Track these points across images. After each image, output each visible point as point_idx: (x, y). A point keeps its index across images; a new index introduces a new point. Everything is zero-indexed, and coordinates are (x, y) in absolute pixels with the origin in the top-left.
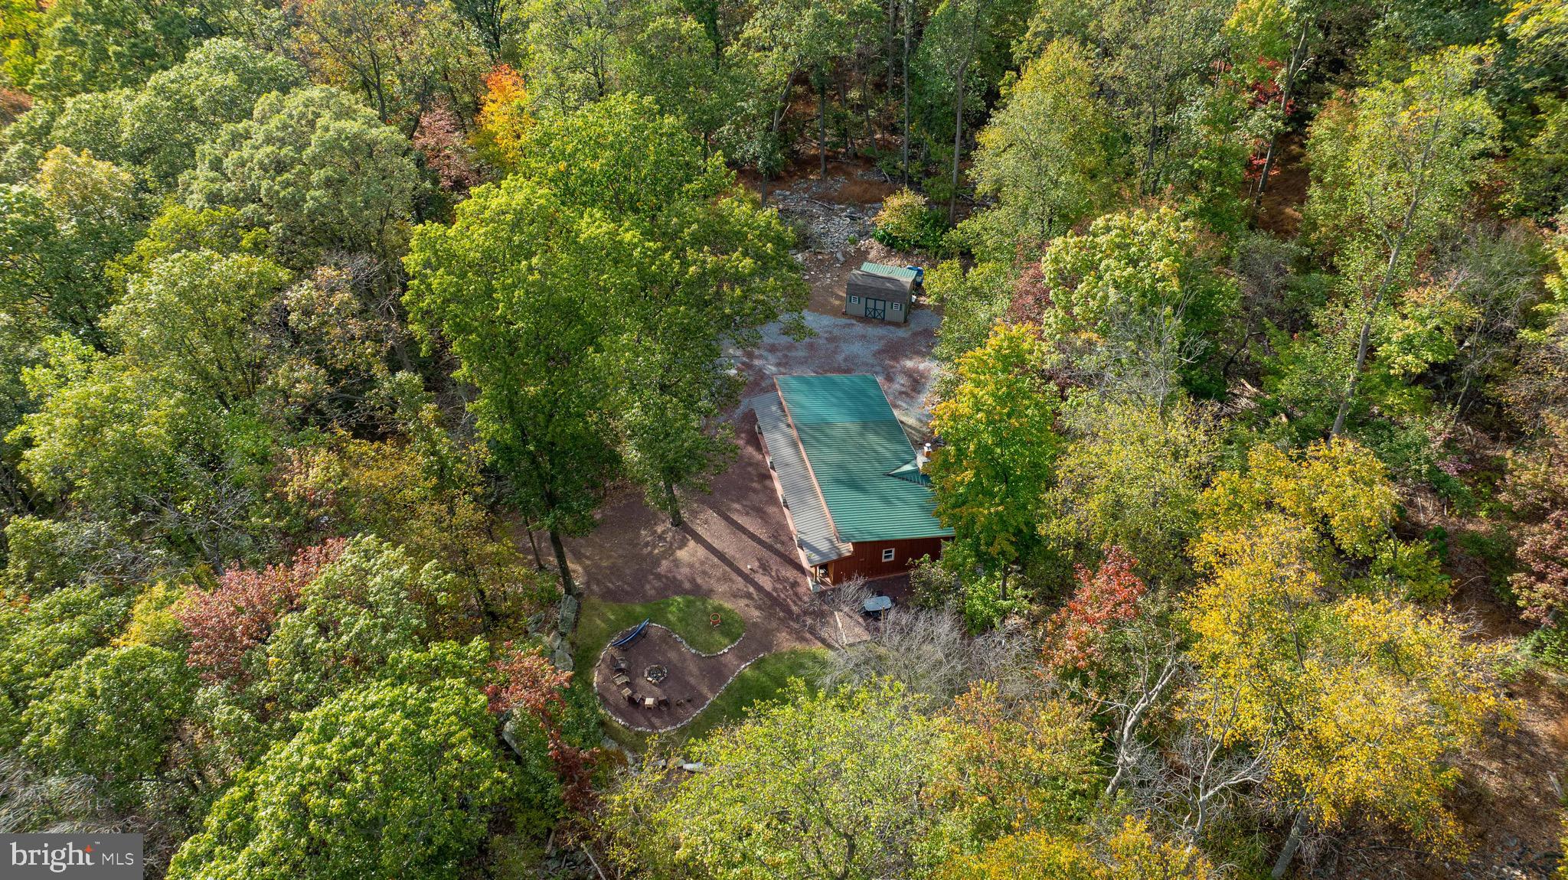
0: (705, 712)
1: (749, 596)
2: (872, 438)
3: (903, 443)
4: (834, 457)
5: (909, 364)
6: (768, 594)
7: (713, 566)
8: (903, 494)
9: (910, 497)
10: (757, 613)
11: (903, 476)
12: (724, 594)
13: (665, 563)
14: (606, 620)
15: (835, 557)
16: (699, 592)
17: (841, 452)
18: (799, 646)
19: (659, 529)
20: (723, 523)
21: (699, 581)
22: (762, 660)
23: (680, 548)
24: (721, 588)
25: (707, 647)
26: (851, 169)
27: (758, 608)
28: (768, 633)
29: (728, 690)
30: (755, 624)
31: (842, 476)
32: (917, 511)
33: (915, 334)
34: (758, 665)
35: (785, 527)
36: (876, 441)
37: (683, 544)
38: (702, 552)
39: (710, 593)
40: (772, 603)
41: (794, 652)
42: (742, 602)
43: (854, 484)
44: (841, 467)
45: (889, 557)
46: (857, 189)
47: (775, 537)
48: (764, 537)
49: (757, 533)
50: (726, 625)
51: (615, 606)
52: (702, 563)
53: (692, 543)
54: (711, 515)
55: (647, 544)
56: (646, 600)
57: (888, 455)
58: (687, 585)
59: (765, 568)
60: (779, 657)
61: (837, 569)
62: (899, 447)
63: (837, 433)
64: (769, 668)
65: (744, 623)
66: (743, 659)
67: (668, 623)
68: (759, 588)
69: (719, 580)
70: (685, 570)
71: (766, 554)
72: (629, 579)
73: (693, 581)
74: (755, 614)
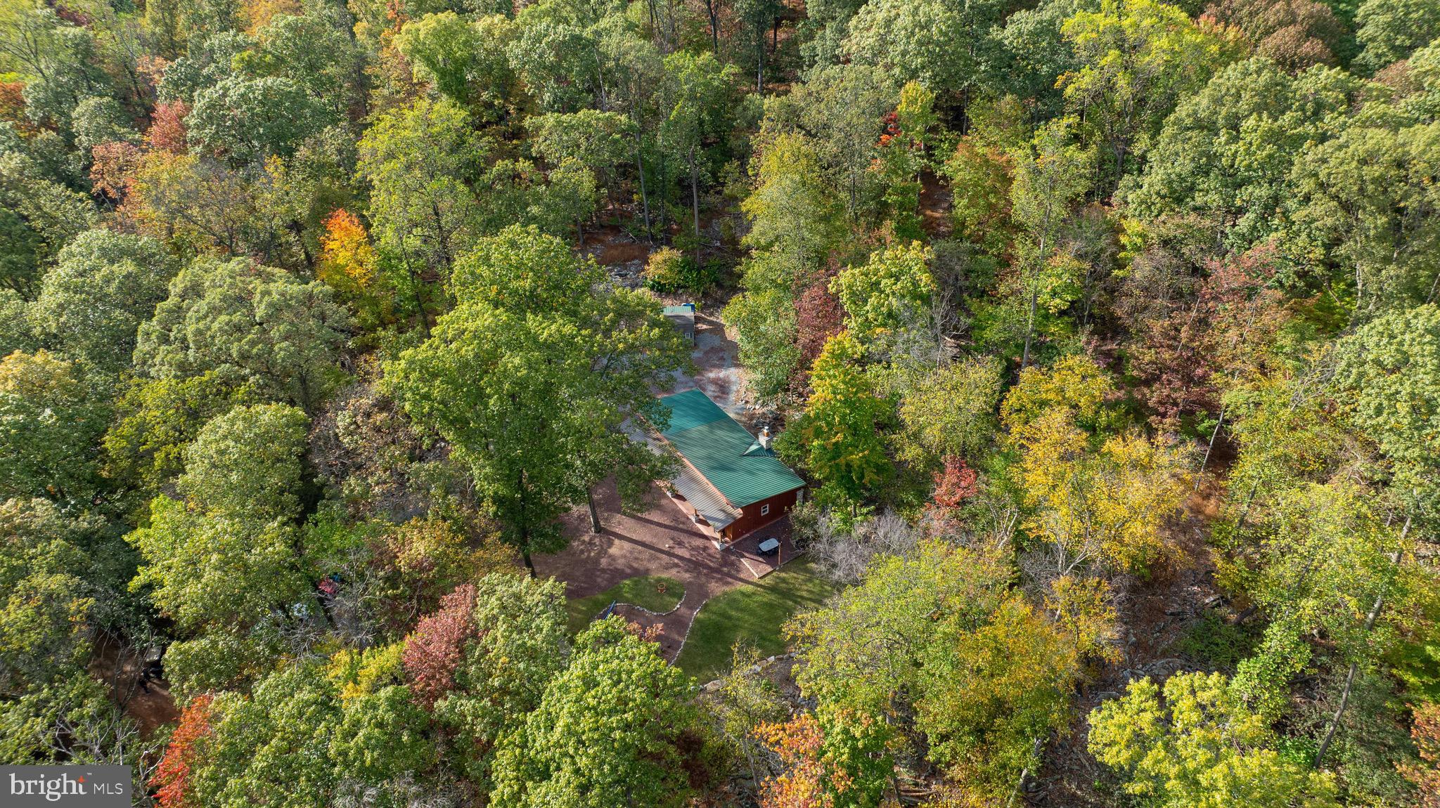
0: (683, 651)
1: (676, 565)
2: (719, 432)
3: (741, 431)
4: (702, 452)
5: (712, 375)
6: (689, 560)
7: (640, 552)
8: (760, 466)
9: (764, 467)
10: (687, 575)
11: (753, 454)
12: (657, 569)
13: (604, 562)
14: (580, 612)
15: (731, 521)
16: (639, 574)
17: (703, 447)
18: (727, 589)
19: (586, 538)
20: (633, 521)
21: (635, 565)
22: (706, 605)
23: (610, 547)
24: (653, 566)
25: (664, 607)
26: (602, 237)
27: (687, 571)
28: (701, 586)
29: (692, 631)
30: (690, 583)
31: (716, 465)
32: (774, 475)
33: (706, 353)
34: (705, 608)
35: (680, 511)
36: (722, 434)
37: (611, 544)
38: (627, 545)
39: (647, 571)
40: (694, 565)
41: (725, 593)
42: (674, 571)
43: (724, 467)
44: (710, 458)
45: (765, 511)
46: (615, 253)
47: (676, 520)
48: (667, 523)
49: (661, 521)
50: (671, 589)
51: (582, 600)
52: (631, 552)
53: (617, 541)
54: (619, 517)
55: (582, 552)
56: (603, 590)
57: (737, 442)
58: (628, 571)
59: (680, 544)
60: (716, 599)
61: (734, 529)
62: (740, 435)
63: (694, 435)
64: (714, 609)
65: (683, 585)
66: (692, 608)
67: (627, 600)
68: (681, 558)
69: (649, 561)
70: (621, 561)
71: (675, 534)
72: (583, 579)
73: (631, 567)
74: (687, 576)
